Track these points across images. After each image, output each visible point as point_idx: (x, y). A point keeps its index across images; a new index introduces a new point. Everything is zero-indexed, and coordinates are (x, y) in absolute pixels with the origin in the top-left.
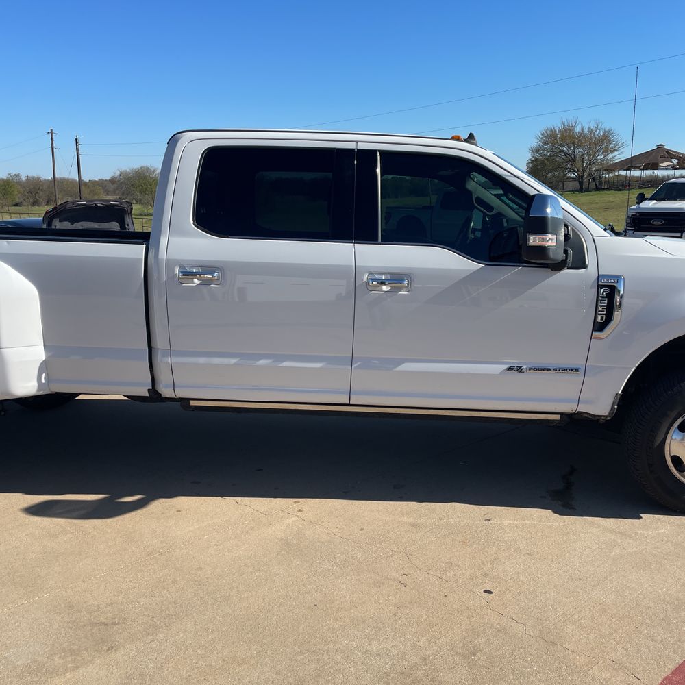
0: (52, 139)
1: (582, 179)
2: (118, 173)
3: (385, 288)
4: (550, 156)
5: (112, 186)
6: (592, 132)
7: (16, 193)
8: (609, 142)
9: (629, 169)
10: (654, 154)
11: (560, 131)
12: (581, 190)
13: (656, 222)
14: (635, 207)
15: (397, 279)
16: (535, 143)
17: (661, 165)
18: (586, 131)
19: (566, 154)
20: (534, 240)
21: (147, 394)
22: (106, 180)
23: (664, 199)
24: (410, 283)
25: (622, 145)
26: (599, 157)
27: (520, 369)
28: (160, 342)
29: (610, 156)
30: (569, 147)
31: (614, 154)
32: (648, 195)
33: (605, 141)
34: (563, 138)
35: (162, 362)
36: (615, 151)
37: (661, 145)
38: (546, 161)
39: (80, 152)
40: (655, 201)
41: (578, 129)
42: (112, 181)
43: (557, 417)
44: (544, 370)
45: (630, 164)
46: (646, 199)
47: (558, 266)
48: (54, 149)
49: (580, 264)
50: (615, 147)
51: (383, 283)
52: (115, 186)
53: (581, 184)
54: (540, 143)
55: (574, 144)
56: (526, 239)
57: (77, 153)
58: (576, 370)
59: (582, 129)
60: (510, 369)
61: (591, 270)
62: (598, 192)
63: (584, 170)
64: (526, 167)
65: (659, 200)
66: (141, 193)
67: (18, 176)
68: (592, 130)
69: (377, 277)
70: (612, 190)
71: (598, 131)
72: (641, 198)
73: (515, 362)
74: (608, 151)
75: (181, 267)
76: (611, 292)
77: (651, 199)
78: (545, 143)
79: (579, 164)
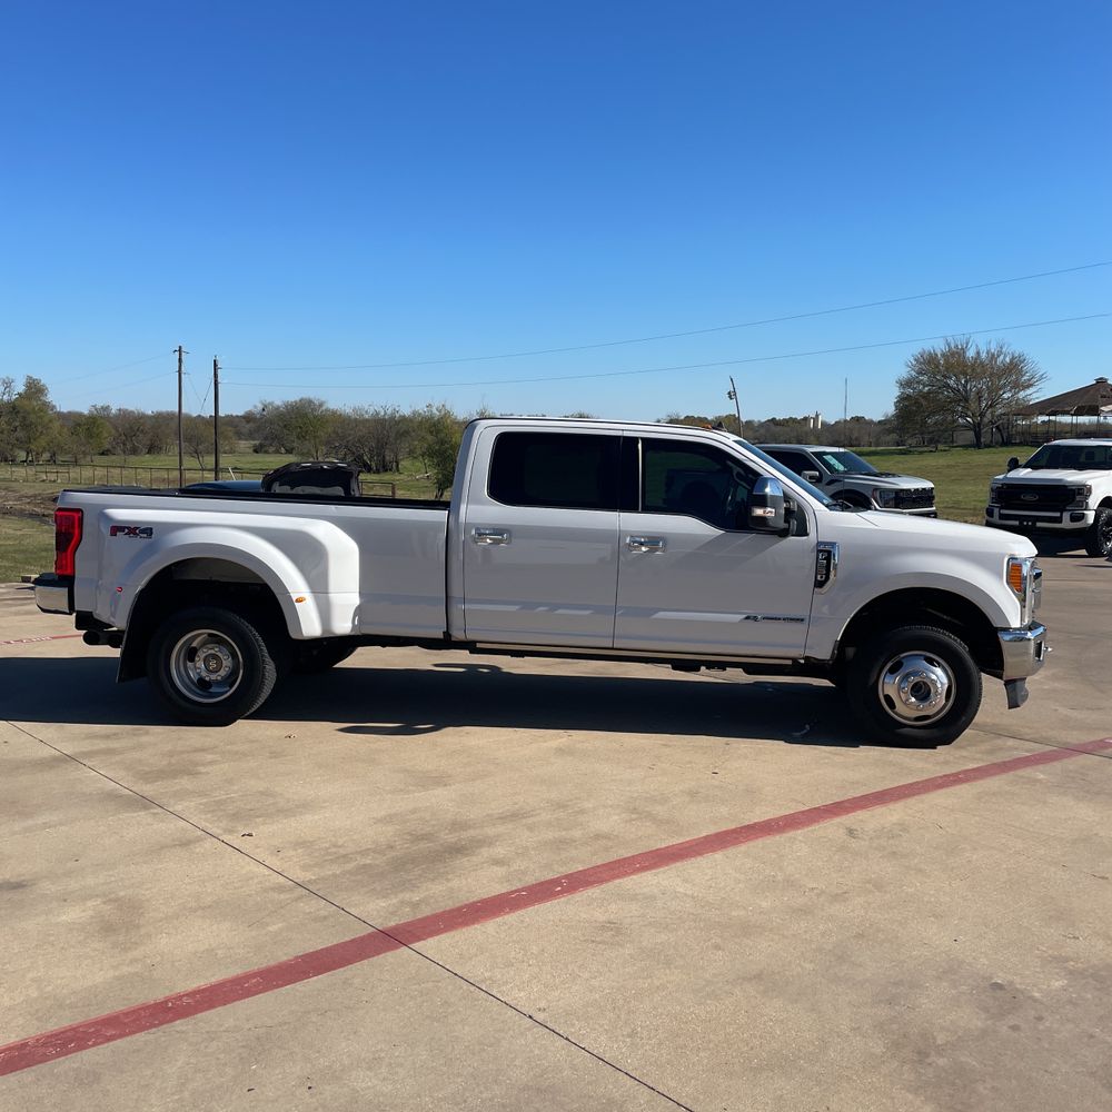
0: (180, 360)
1: (979, 427)
2: (260, 407)
3: (644, 549)
4: (929, 392)
5: (248, 426)
6: (993, 357)
7: (106, 435)
8: (1020, 373)
9: (1054, 414)
10: (1091, 392)
11: (943, 355)
12: (978, 445)
13: (1029, 498)
14: (1001, 477)
15: (653, 541)
16: (904, 372)
17: (1102, 408)
18: (984, 356)
19: (953, 389)
20: (759, 512)
21: (441, 636)
22: (237, 416)
23: (1042, 467)
24: (665, 545)
25: (1041, 378)
26: (1005, 396)
27: (755, 619)
28: (456, 592)
29: (1022, 394)
30: (958, 380)
31: (1028, 392)
32: (1022, 461)
33: (1013, 373)
34: (949, 367)
35: (457, 609)
36: (1031, 385)
37: (1101, 379)
38: (922, 401)
39: (219, 380)
40: (1029, 470)
41: (971, 353)
42: (248, 418)
43: (790, 662)
44: (776, 619)
45: (1055, 405)
46: (1019, 466)
47: (784, 533)
48: (183, 376)
49: (803, 532)
50: (1029, 380)
51: (642, 544)
52: (251, 424)
53: (978, 436)
54: (914, 373)
55: (965, 374)
56: (750, 511)
57: (216, 381)
58: (802, 620)
59: (978, 353)
60: (747, 618)
61: (812, 537)
62: (1005, 449)
63: (982, 415)
64: (894, 408)
65: (1035, 468)
66: (298, 438)
67: (106, 408)
68: (993, 355)
69: (638, 539)
70: (1027, 445)
71: (1002, 357)
72: (1014, 465)
73: (752, 613)
74: (1020, 386)
75: (477, 529)
76: (829, 555)
77: (1026, 467)
78: (920, 373)
79: (973, 406)
